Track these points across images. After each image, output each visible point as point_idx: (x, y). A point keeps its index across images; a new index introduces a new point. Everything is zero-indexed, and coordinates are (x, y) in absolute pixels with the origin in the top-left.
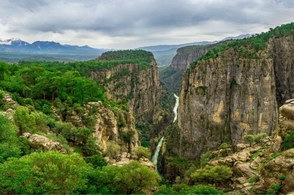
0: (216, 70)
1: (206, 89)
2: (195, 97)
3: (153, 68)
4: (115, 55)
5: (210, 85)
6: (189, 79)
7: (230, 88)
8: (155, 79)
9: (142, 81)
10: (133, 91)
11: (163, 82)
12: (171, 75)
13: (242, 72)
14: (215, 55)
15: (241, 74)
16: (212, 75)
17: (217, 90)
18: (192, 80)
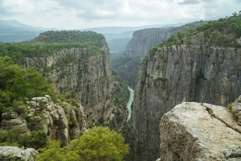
0: (180, 59)
1: (166, 82)
2: (153, 91)
3: (104, 54)
4: (57, 36)
5: (171, 77)
6: (147, 68)
7: (196, 83)
8: (107, 68)
9: (92, 69)
10: (81, 83)
11: (115, 72)
12: (125, 63)
13: (214, 64)
14: (179, 41)
15: (212, 66)
16: (175, 66)
17: (180, 85)
18: (151, 70)
